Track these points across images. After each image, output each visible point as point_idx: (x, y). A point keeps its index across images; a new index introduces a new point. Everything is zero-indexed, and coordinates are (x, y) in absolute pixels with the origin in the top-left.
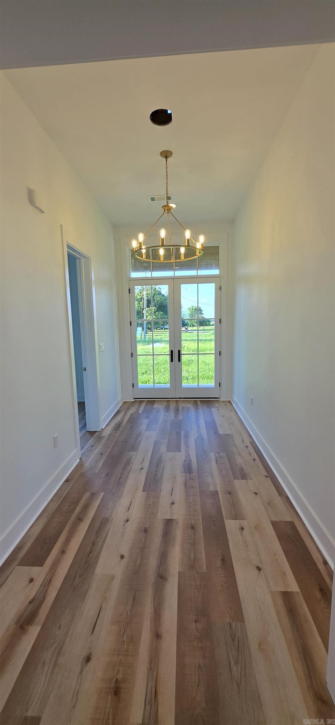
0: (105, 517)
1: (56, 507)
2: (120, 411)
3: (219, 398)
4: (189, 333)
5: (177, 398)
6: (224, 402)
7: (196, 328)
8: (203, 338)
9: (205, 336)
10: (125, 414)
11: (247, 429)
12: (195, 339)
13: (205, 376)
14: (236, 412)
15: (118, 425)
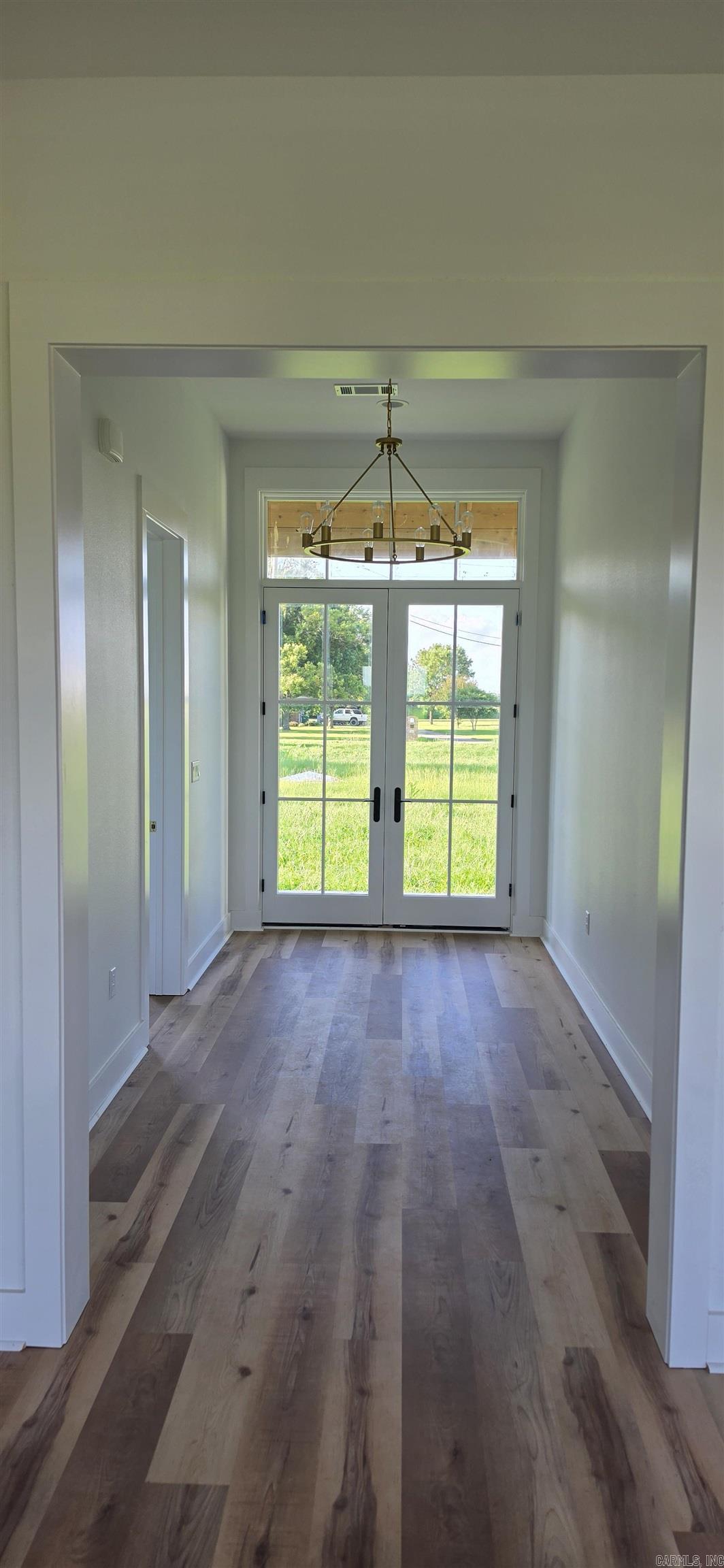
0: (238, 1139)
1: (121, 1125)
2: (229, 953)
3: (507, 930)
4: (420, 740)
5: (387, 926)
6: (521, 939)
7: (445, 725)
8: (469, 762)
9: (478, 754)
10: (244, 961)
11: (575, 1000)
12: (443, 762)
13: (470, 877)
14: (553, 964)
15: (229, 983)
